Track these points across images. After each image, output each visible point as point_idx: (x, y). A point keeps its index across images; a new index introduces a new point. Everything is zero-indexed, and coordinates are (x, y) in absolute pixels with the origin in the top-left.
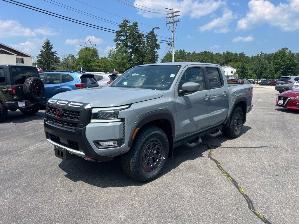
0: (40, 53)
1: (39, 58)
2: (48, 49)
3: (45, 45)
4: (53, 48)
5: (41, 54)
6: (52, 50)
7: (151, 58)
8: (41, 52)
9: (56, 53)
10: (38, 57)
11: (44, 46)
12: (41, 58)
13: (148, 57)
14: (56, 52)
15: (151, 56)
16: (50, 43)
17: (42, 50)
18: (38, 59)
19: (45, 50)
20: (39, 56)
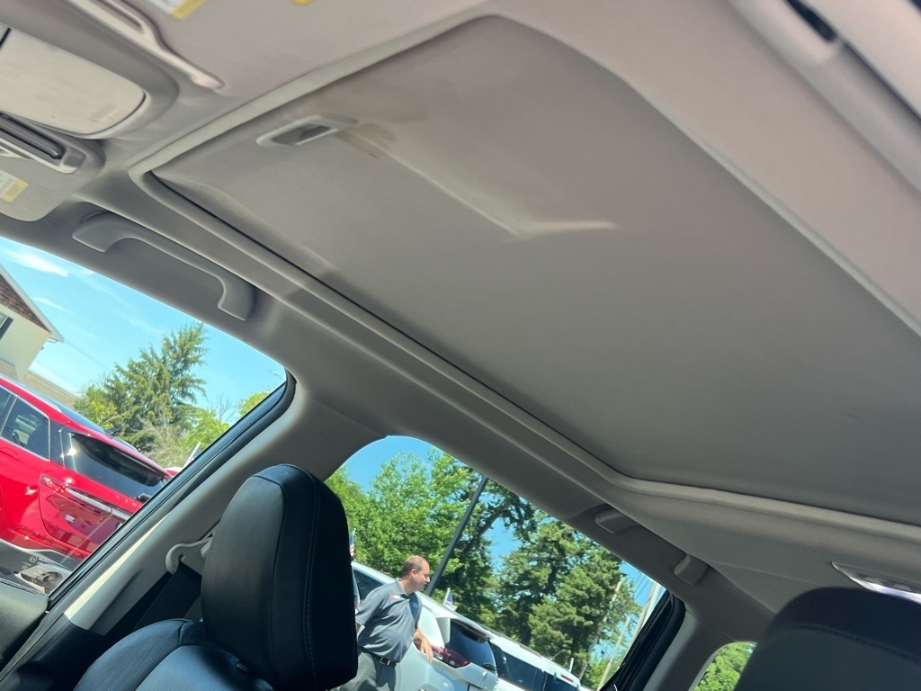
0: (139, 360)
1: (122, 379)
2: (178, 359)
3: (177, 336)
4: (200, 363)
5: (139, 365)
6: (194, 371)
7: (588, 591)
8: (145, 356)
9: (203, 390)
10: (119, 369)
11: (172, 340)
12: (131, 378)
13: (578, 581)
14: (205, 383)
15: (589, 583)
16: (201, 340)
17: (153, 353)
18: (116, 377)
19: (164, 358)
20: (127, 369)
